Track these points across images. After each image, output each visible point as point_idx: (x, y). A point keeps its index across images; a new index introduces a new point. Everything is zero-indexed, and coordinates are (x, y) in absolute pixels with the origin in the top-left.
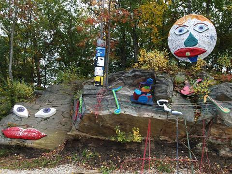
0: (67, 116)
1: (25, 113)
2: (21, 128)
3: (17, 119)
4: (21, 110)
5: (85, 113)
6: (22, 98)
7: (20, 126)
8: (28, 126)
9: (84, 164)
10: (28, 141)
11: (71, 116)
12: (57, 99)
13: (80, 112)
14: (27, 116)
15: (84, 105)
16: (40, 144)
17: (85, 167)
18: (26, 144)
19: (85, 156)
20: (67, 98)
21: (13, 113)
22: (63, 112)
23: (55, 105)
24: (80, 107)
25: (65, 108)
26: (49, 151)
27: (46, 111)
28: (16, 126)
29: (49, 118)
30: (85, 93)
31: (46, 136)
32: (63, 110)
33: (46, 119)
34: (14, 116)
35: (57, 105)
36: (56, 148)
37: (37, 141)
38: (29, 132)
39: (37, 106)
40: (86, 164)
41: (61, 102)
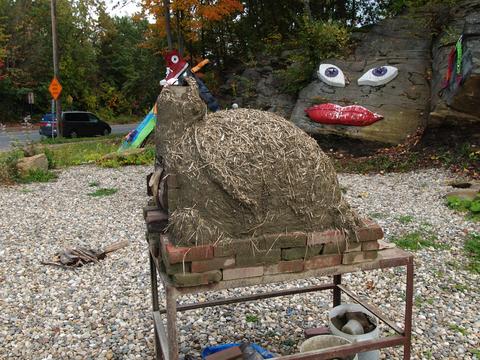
0: (419, 80)
1: (340, 79)
2: (337, 106)
3: (327, 89)
4: (332, 73)
5: (470, 72)
6: (330, 51)
7: (334, 102)
8: (347, 103)
9: (465, 170)
10: (350, 128)
11: (428, 82)
12: (397, 49)
13: (458, 72)
14: (343, 83)
15: (469, 57)
16: (372, 133)
17: (468, 174)
18: (348, 133)
19: (466, 156)
20: (416, 45)
21: (318, 80)
22: (411, 74)
23: (394, 61)
24: (459, 62)
25: (415, 64)
26: (389, 145)
27: (379, 73)
28: (326, 102)
29: (384, 86)
30: (469, 32)
31: (382, 119)
32: (411, 70)
33: (379, 88)
34: (321, 84)
35: (398, 61)
36: (402, 142)
37: (367, 128)
38: (352, 111)
39: (359, 65)
40: (470, 170)
41: (405, 53)
